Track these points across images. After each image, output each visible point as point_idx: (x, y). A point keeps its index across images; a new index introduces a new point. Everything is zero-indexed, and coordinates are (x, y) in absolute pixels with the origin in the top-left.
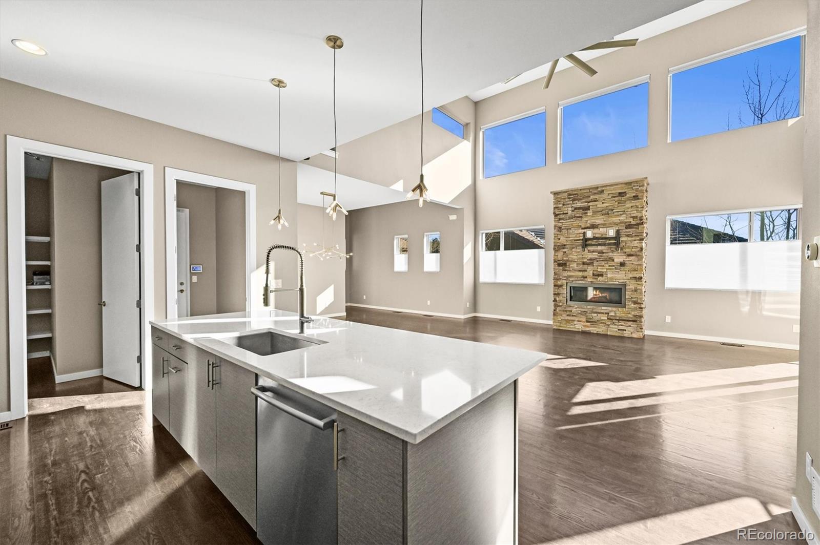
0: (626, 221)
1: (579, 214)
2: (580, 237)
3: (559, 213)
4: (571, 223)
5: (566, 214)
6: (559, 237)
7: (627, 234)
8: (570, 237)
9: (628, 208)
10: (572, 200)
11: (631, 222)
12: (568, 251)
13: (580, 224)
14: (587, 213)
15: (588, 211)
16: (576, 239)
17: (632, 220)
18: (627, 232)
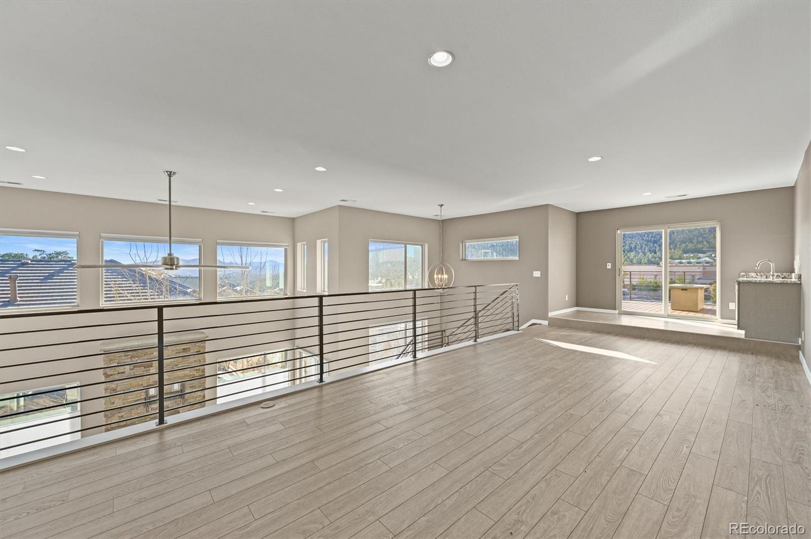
0: (190, 374)
1: (140, 372)
2: (141, 396)
3: (111, 373)
4: (130, 382)
5: (122, 373)
6: (113, 401)
7: (191, 385)
8: (128, 399)
9: (192, 363)
10: (130, 358)
11: (194, 375)
12: (126, 414)
13: (140, 383)
14: (149, 370)
15: (151, 368)
16: (136, 399)
17: (195, 373)
18: (191, 384)
